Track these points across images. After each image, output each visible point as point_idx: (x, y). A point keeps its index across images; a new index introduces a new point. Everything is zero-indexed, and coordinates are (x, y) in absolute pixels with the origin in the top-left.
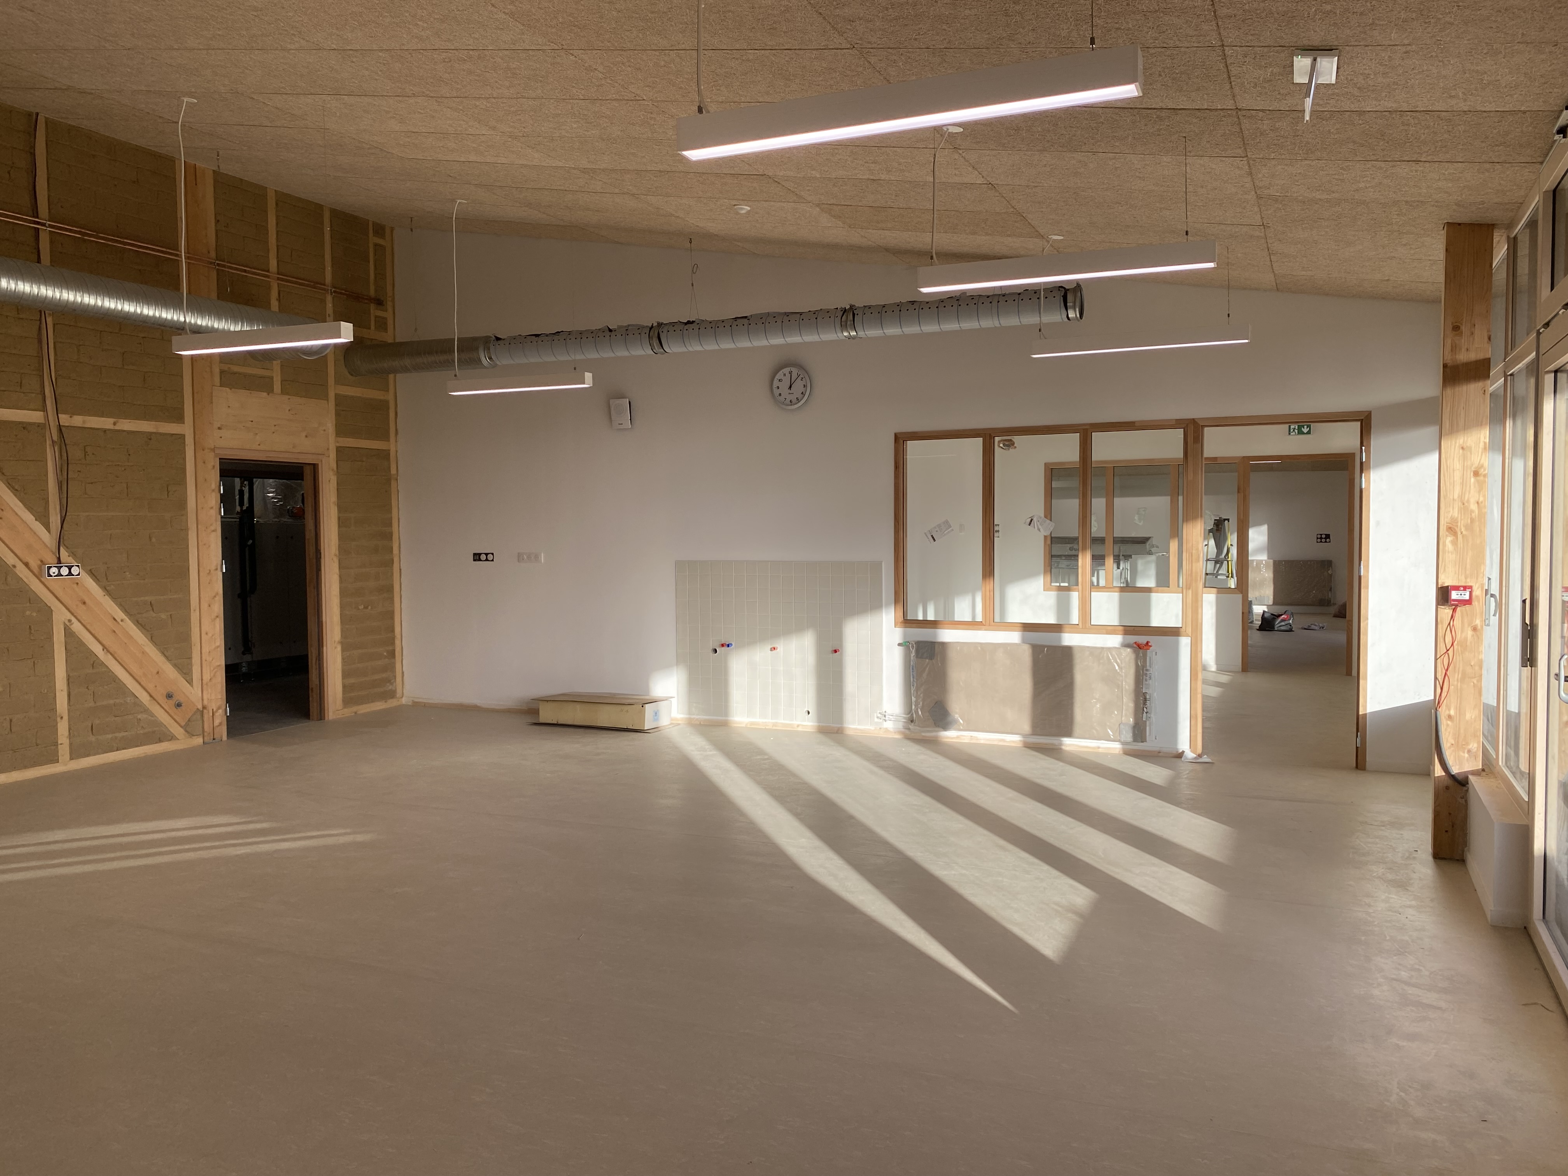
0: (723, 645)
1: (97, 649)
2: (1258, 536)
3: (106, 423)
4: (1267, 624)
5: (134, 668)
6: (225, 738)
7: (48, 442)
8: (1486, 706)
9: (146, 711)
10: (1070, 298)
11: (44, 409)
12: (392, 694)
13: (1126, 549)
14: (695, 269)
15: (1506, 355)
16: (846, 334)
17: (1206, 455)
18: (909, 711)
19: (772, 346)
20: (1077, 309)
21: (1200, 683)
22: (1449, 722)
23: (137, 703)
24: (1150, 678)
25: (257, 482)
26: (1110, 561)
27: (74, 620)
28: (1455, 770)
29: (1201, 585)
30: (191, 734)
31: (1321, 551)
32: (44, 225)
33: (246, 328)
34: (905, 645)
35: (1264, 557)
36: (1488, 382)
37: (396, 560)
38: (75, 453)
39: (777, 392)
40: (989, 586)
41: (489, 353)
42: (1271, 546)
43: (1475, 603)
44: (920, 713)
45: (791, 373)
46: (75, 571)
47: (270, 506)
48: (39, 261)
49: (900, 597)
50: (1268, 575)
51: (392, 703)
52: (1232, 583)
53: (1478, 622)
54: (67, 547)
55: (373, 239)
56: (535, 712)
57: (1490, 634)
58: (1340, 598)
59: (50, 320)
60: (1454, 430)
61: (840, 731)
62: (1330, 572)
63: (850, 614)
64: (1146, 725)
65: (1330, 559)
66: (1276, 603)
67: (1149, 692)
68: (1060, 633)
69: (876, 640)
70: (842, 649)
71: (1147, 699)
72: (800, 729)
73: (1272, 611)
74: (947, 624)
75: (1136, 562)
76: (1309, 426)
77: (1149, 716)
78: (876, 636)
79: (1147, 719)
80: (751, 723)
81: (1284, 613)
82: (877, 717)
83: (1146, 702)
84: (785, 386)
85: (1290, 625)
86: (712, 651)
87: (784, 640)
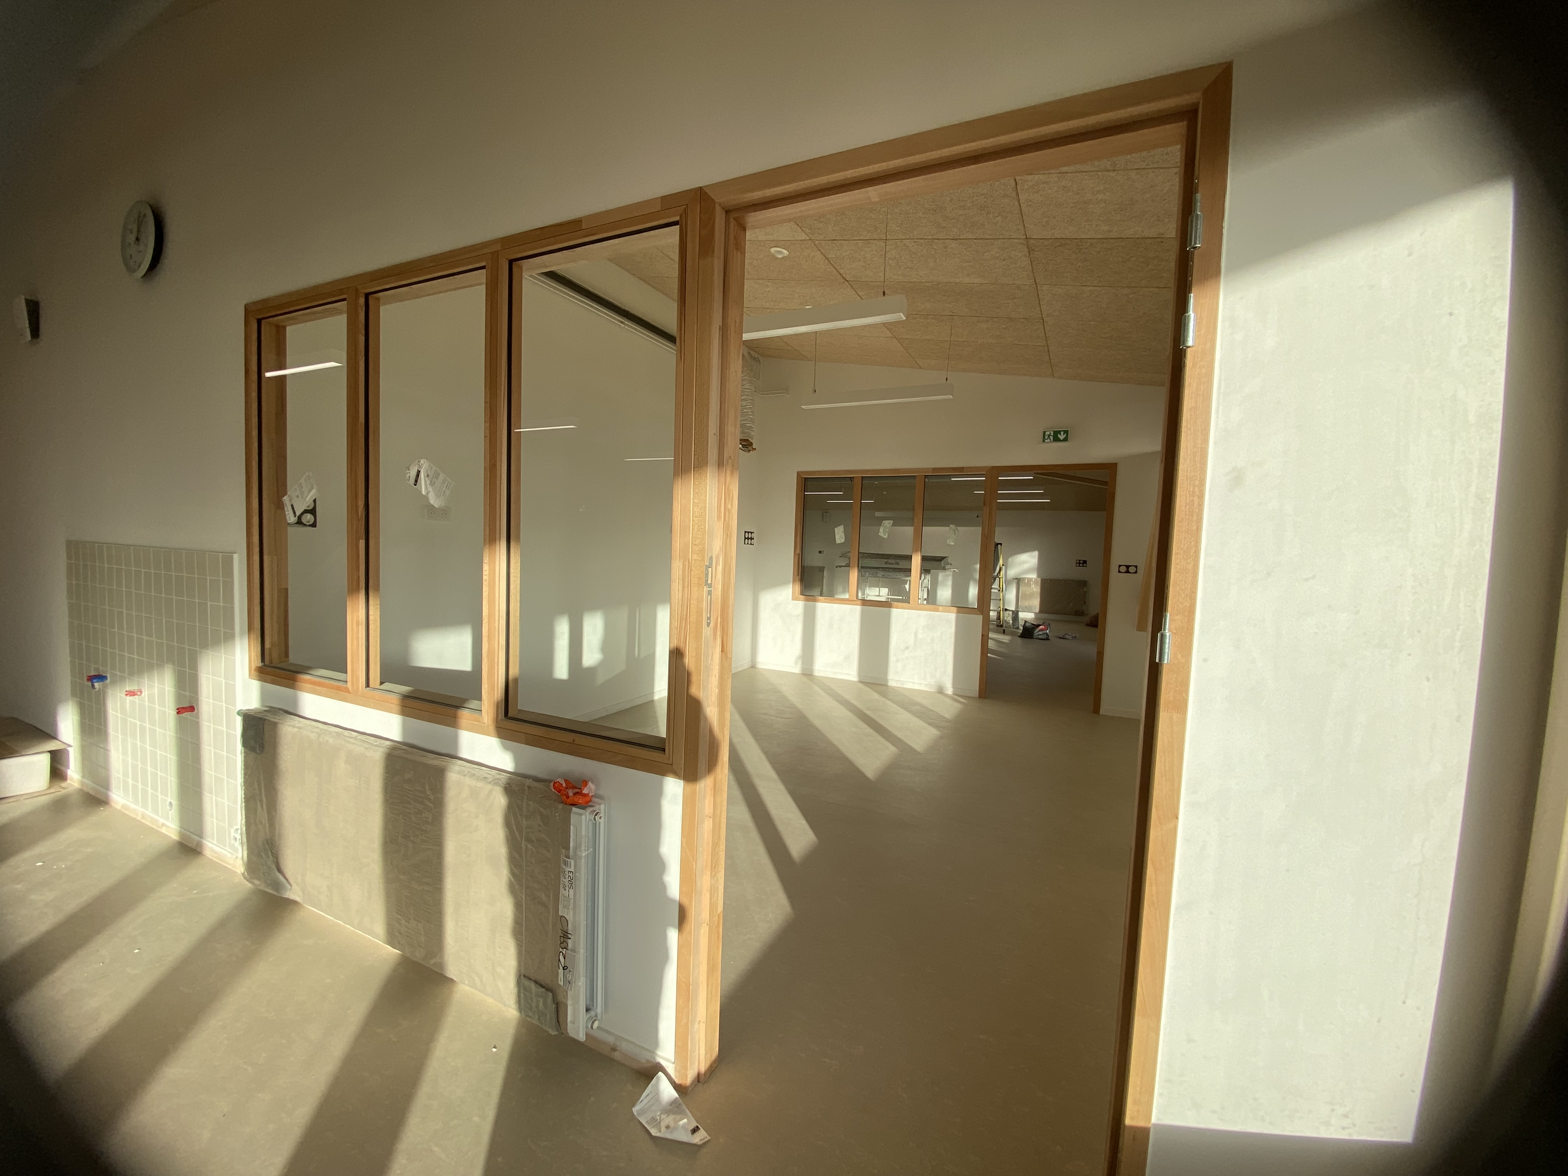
4: (1028, 632)
31: (1079, 573)
35: (1033, 576)
39: (127, 253)
42: (1039, 568)
45: (139, 216)
49: (257, 622)
50: (1036, 590)
58: (1093, 609)
61: (198, 849)
62: (1085, 590)
63: (205, 646)
64: (566, 997)
65: (1085, 580)
66: (1041, 611)
67: (570, 917)
68: (456, 729)
69: (231, 698)
70: (197, 704)
71: (566, 934)
72: (164, 830)
73: (1036, 618)
74: (307, 681)
75: (938, 575)
76: (1066, 432)
77: (569, 977)
78: (231, 689)
79: (565, 984)
80: (125, 807)
81: (1043, 624)
82: (234, 836)
83: (564, 941)
84: (134, 239)
85: (1047, 635)
86: (91, 684)
87: (147, 678)
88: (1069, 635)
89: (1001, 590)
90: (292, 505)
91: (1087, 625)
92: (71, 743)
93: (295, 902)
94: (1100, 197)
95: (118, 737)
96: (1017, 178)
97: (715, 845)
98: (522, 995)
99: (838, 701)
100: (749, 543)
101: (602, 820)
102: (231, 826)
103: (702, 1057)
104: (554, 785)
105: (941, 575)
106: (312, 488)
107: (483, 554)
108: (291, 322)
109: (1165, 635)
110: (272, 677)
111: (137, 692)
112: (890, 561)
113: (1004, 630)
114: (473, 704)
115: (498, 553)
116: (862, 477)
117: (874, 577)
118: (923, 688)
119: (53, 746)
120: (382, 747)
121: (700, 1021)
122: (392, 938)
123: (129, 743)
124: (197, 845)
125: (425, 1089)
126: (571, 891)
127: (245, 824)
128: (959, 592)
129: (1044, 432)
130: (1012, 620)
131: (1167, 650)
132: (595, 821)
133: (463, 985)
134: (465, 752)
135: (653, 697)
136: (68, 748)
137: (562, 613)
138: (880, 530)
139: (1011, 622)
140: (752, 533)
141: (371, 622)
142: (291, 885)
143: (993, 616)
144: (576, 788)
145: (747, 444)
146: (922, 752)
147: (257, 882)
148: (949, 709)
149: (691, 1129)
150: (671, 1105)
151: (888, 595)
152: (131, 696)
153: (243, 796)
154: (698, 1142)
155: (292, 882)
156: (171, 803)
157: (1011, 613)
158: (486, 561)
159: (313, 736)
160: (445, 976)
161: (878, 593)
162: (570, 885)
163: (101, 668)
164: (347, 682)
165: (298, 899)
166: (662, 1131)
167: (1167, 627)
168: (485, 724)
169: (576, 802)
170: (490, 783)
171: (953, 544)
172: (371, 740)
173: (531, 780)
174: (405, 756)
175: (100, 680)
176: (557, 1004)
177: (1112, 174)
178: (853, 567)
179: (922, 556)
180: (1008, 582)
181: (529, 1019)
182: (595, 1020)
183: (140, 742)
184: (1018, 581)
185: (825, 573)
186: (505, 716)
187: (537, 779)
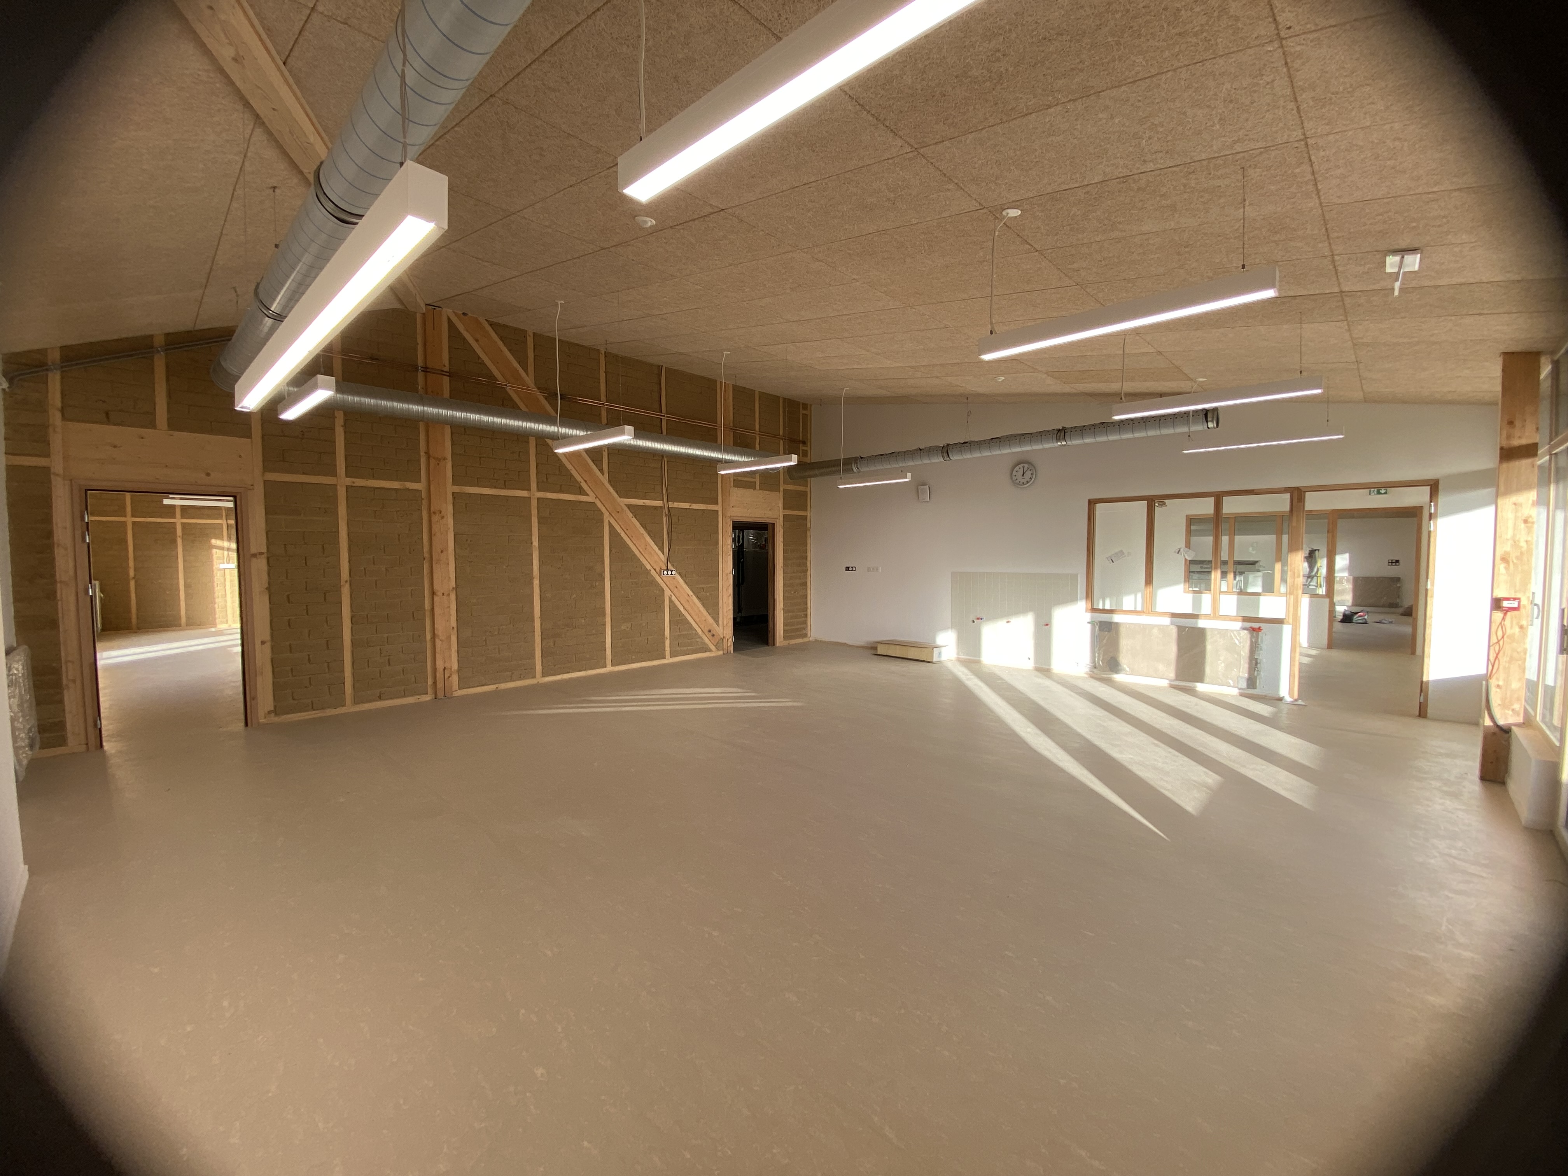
0: (978, 619)
1: (682, 609)
2: (1342, 561)
3: (686, 505)
4: (1347, 618)
5: (695, 617)
6: (732, 652)
7: (664, 515)
8: (1528, 681)
9: (700, 637)
10: (1209, 415)
11: (663, 500)
12: (805, 635)
13: (1240, 568)
14: (969, 413)
15: (1551, 440)
16: (1059, 444)
17: (1306, 509)
18: (1093, 661)
19: (1013, 453)
20: (1215, 422)
21: (1297, 655)
22: (1498, 690)
23: (697, 634)
24: (1261, 649)
25: (745, 532)
26: (1231, 576)
27: (672, 595)
28: (1501, 722)
29: (1300, 592)
30: (718, 650)
31: (1393, 571)
32: (664, 416)
33: (746, 460)
34: (1092, 623)
35: (1346, 574)
36: (1536, 459)
37: (809, 569)
38: (674, 520)
39: (1014, 478)
40: (1149, 589)
41: (857, 465)
42: (1351, 568)
43: (1522, 610)
44: (1101, 663)
45: (1023, 467)
46: (674, 573)
47: (751, 543)
48: (662, 433)
49: (1089, 595)
50: (1349, 586)
51: (805, 640)
52: (1322, 591)
53: (1524, 623)
54: (670, 562)
55: (802, 412)
56: (876, 648)
57: (1534, 632)
58: (1406, 603)
59: (665, 459)
60: (1508, 492)
61: (1049, 670)
62: (1398, 585)
65: (1397, 577)
66: (1356, 603)
70: (1051, 624)
73: (1352, 609)
81: (1360, 613)
84: (1020, 474)
85: (1366, 620)
86: (972, 622)
88: (1385, 620)
91: (1401, 614)
110: (1099, 612)
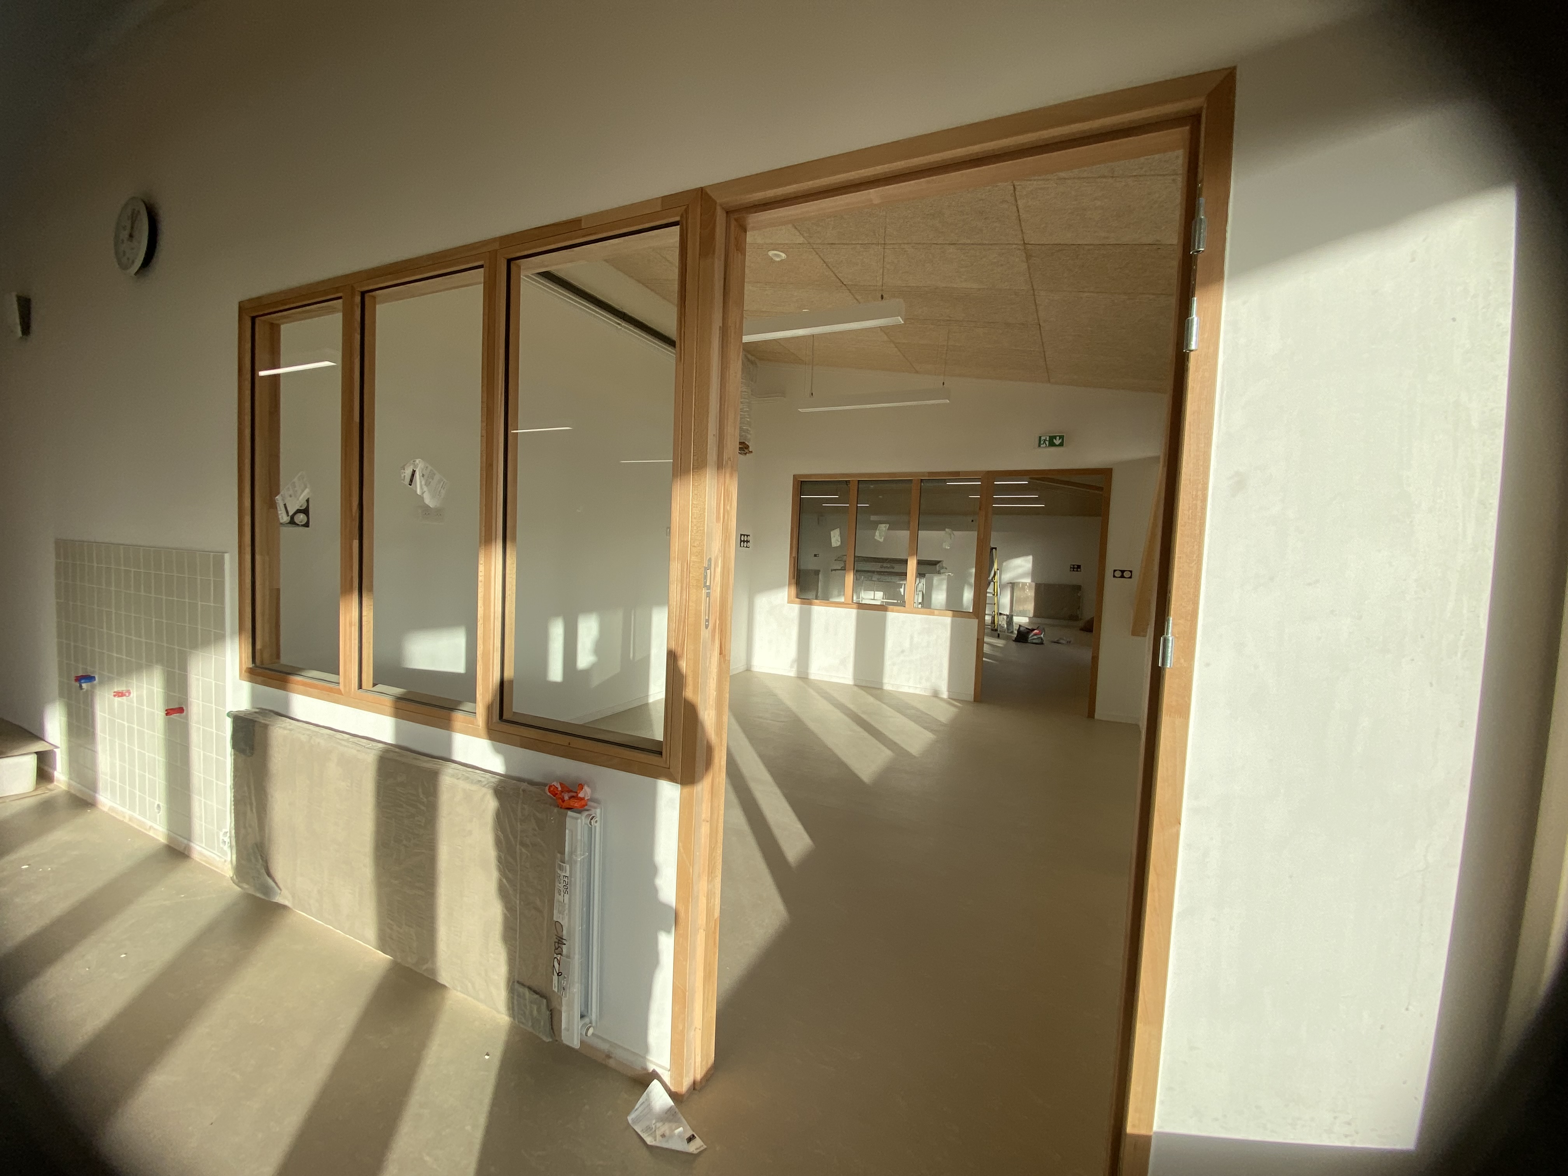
4: (1023, 636)
13: (922, 568)
31: (1075, 578)
35: (1028, 580)
39: (121, 250)
42: (1035, 572)
45: (133, 212)
49: (248, 623)
50: (1030, 595)
58: (1088, 613)
61: (186, 853)
62: (1079, 595)
63: (195, 646)
64: (561, 1004)
65: (1079, 584)
66: (1035, 616)
67: (565, 922)
68: (449, 732)
69: (221, 699)
70: (187, 707)
71: (561, 940)
72: (151, 833)
73: (1030, 623)
74: (298, 683)
75: (933, 580)
76: (1061, 437)
77: (564, 983)
78: (221, 691)
79: (559, 991)
80: (112, 809)
81: (1038, 628)
82: (223, 840)
83: (559, 947)
84: (127, 236)
85: (1042, 639)
86: (79, 685)
87: (136, 680)
88: (1063, 639)
89: (996, 594)
90: (285, 505)
91: (1082, 629)
92: (58, 744)
93: (284, 907)
94: (1098, 203)
95: (106, 738)
96: (1016, 183)
97: (712, 849)
98: (516, 1002)
99: (833, 704)
100: (745, 546)
101: (598, 825)
102: (220, 828)
103: (698, 1064)
104: (549, 789)
105: (936, 579)
106: (306, 487)
107: (478, 554)
108: (285, 320)
109: (1168, 640)
110: (263, 678)
111: (126, 692)
112: (885, 565)
113: (999, 634)
114: (467, 706)
115: (493, 554)
116: (859, 481)
117: (870, 581)
118: (918, 692)
119: (39, 747)
120: (374, 749)
121: (696, 1028)
122: (383, 944)
123: (117, 744)
124: (185, 848)
125: (416, 1098)
126: (567, 896)
127: (234, 827)
128: (954, 597)
129: (1040, 437)
130: (1007, 624)
131: (1169, 655)
132: (591, 825)
133: (455, 991)
134: (459, 754)
135: (648, 701)
136: (54, 750)
137: (556, 615)
138: (876, 534)
139: (1005, 626)
140: (747, 536)
141: (364, 623)
142: (280, 889)
143: (988, 620)
144: (571, 791)
145: (744, 448)
146: (917, 756)
147: (245, 886)
148: (944, 713)
149: (687, 1138)
150: (666, 1113)
151: (883, 599)
152: (119, 696)
153: (233, 799)
154: (693, 1151)
155: (281, 886)
156: (159, 806)
157: (1005, 617)
158: (481, 562)
159: (304, 738)
160: (437, 982)
161: (873, 597)
162: (565, 890)
163: (89, 668)
164: (339, 683)
165: (286, 903)
166: (657, 1140)
167: (1170, 631)
168: (479, 726)
169: (571, 806)
170: (484, 786)
171: (948, 548)
172: (363, 743)
173: (526, 784)
174: (398, 758)
175: (88, 681)
176: (551, 1011)
177: (1110, 180)
178: (849, 570)
179: (918, 560)
180: (1003, 587)
181: (522, 1026)
182: (590, 1027)
183: (128, 744)
184: (1013, 585)
185: (820, 576)
186: (500, 719)
187: (531, 783)
